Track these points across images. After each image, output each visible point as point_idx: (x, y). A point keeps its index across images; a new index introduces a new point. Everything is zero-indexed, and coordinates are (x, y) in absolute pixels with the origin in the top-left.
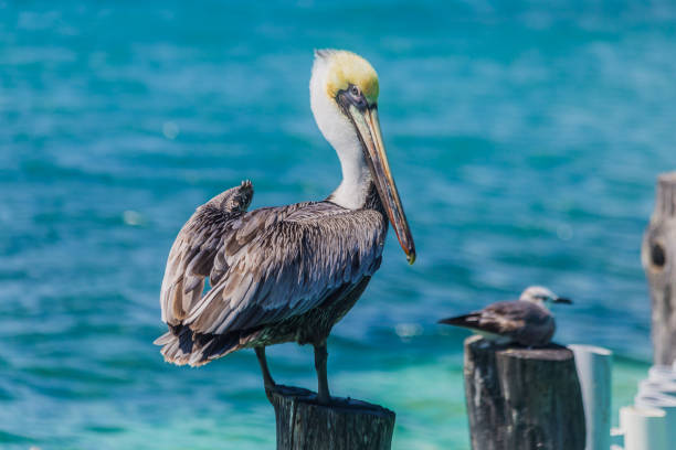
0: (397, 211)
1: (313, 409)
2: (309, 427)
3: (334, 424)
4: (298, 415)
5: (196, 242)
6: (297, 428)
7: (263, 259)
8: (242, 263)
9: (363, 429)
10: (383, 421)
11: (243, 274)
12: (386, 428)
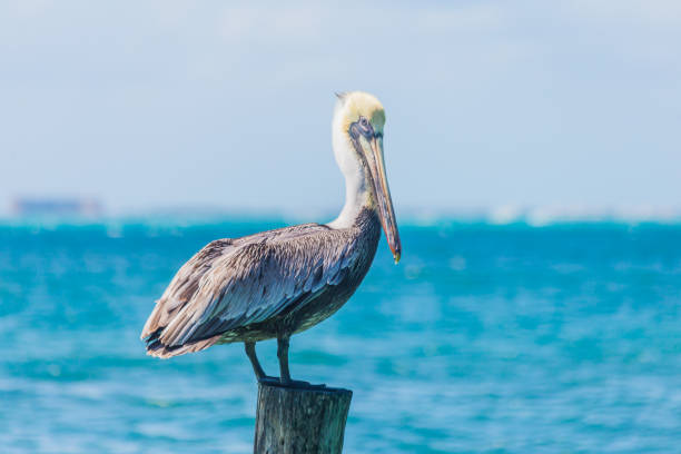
0: (389, 220)
10: (328, 398)
12: (331, 404)
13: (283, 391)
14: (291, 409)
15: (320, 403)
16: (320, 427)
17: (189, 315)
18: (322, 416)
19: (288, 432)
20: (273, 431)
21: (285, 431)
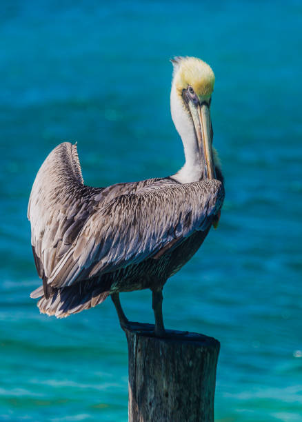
1: (149, 340)
2: (146, 354)
3: (165, 352)
4: (139, 345)
5: (70, 214)
6: (139, 355)
7: (103, 225)
8: (87, 230)
9: (188, 356)
10: (206, 350)
11: (88, 238)
12: (209, 355)
13: (162, 343)
14: (173, 362)
15: (199, 356)
16: (201, 378)
17: (75, 259)
18: (202, 369)
19: (171, 384)
20: (155, 382)
21: (168, 383)
